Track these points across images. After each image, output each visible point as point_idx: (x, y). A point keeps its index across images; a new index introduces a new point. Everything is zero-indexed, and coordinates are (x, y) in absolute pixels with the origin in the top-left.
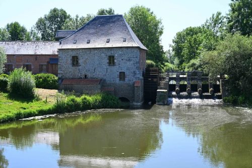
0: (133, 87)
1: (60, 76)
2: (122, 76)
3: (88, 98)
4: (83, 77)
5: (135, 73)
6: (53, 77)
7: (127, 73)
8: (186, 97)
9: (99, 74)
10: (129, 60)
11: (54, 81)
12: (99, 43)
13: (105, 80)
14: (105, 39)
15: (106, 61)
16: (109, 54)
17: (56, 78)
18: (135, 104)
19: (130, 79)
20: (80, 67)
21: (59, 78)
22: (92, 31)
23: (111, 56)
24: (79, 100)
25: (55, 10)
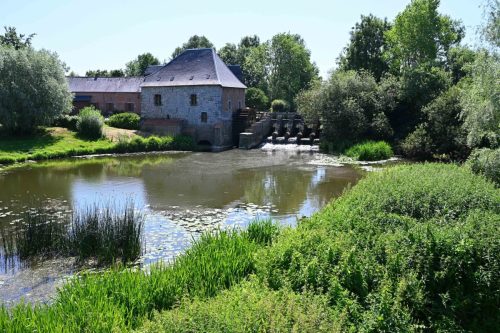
0: (213, 130)
1: (143, 116)
2: (204, 116)
3: (157, 138)
4: (165, 117)
5: (217, 114)
6: (135, 116)
7: (209, 113)
8: (282, 142)
9: (182, 114)
10: (211, 100)
11: (135, 121)
12: (183, 81)
13: (187, 121)
14: (189, 76)
15: (188, 100)
16: (191, 92)
17: (138, 118)
18: (215, 147)
19: (212, 119)
20: (163, 107)
21: (142, 119)
22: (179, 67)
23: (193, 95)
24: (145, 140)
25: (195, 38)
